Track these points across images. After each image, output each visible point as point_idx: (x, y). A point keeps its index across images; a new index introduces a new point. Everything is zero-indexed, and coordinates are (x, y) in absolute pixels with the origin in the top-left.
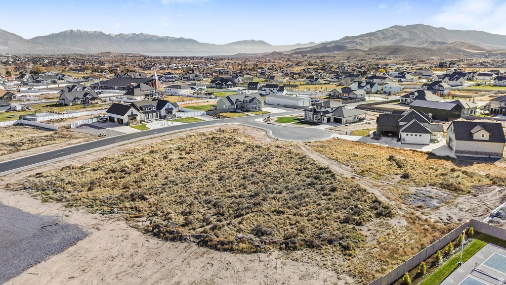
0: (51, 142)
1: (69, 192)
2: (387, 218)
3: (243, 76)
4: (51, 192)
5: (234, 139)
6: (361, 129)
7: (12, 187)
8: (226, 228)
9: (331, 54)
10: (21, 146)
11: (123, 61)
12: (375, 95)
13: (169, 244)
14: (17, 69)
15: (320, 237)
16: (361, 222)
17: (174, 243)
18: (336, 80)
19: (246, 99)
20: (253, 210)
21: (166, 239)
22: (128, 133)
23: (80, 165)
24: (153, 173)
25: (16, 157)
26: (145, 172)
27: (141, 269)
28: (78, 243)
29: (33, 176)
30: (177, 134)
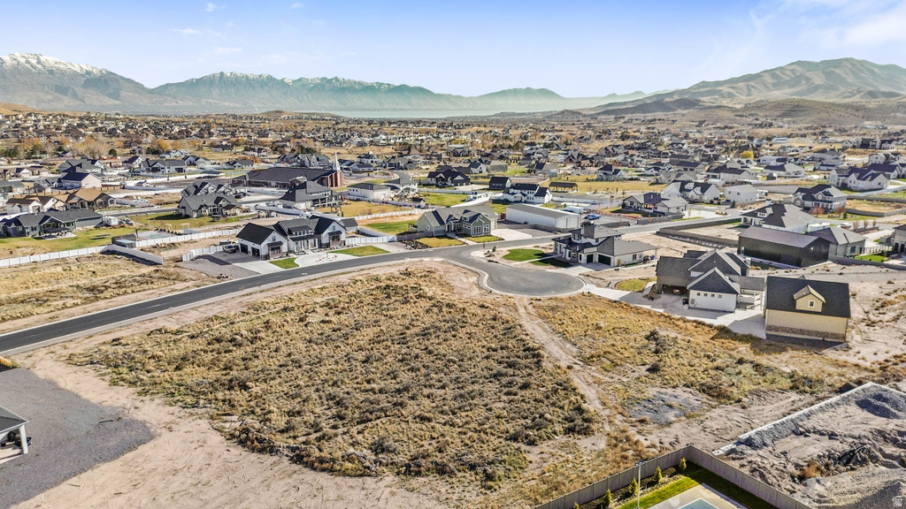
0: (145, 286)
1: (148, 372)
2: (580, 436)
3: (489, 163)
4: (125, 370)
5: (421, 289)
6: (637, 277)
7: (76, 359)
8: (339, 438)
9: (670, 115)
10: (102, 292)
11: (299, 129)
12: (707, 207)
13: (254, 456)
14: (127, 145)
15: (461, 460)
16: (535, 440)
17: (262, 456)
18: (655, 172)
19: (465, 216)
20: (388, 413)
21: (253, 450)
22: (263, 273)
23: (175, 328)
24: (273, 346)
25: (93, 311)
26: (264, 343)
27: (205, 489)
28: (139, 447)
29: (109, 343)
30: (336, 277)
